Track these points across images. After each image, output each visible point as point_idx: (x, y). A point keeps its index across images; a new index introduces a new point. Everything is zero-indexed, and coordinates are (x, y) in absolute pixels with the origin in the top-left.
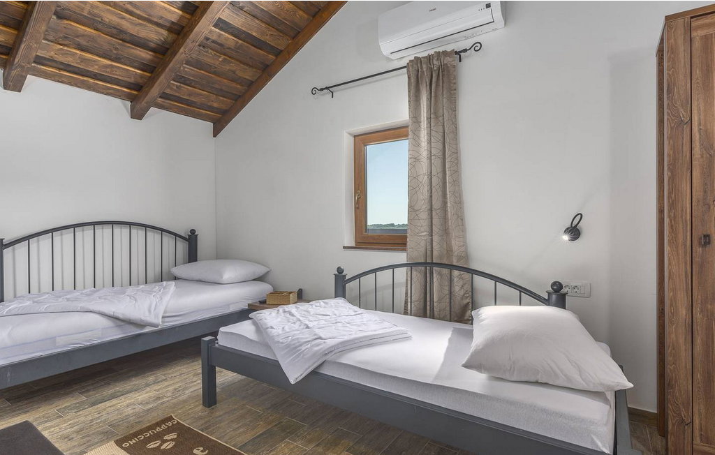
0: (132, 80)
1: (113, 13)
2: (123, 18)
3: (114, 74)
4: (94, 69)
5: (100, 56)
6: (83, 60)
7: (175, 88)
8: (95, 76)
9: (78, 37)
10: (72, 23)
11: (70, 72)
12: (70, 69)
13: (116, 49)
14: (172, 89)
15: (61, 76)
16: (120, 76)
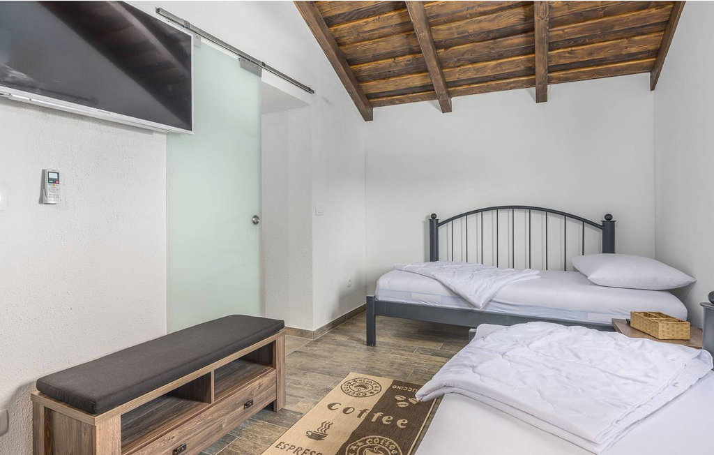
0: (522, 67)
1: (472, 23)
2: (480, 21)
3: (505, 70)
4: (488, 73)
5: (487, 61)
6: (477, 70)
7: (568, 55)
8: (495, 78)
9: (463, 55)
10: (455, 48)
11: (477, 83)
12: (476, 81)
13: (493, 49)
14: (565, 58)
15: (472, 89)
16: (510, 69)
